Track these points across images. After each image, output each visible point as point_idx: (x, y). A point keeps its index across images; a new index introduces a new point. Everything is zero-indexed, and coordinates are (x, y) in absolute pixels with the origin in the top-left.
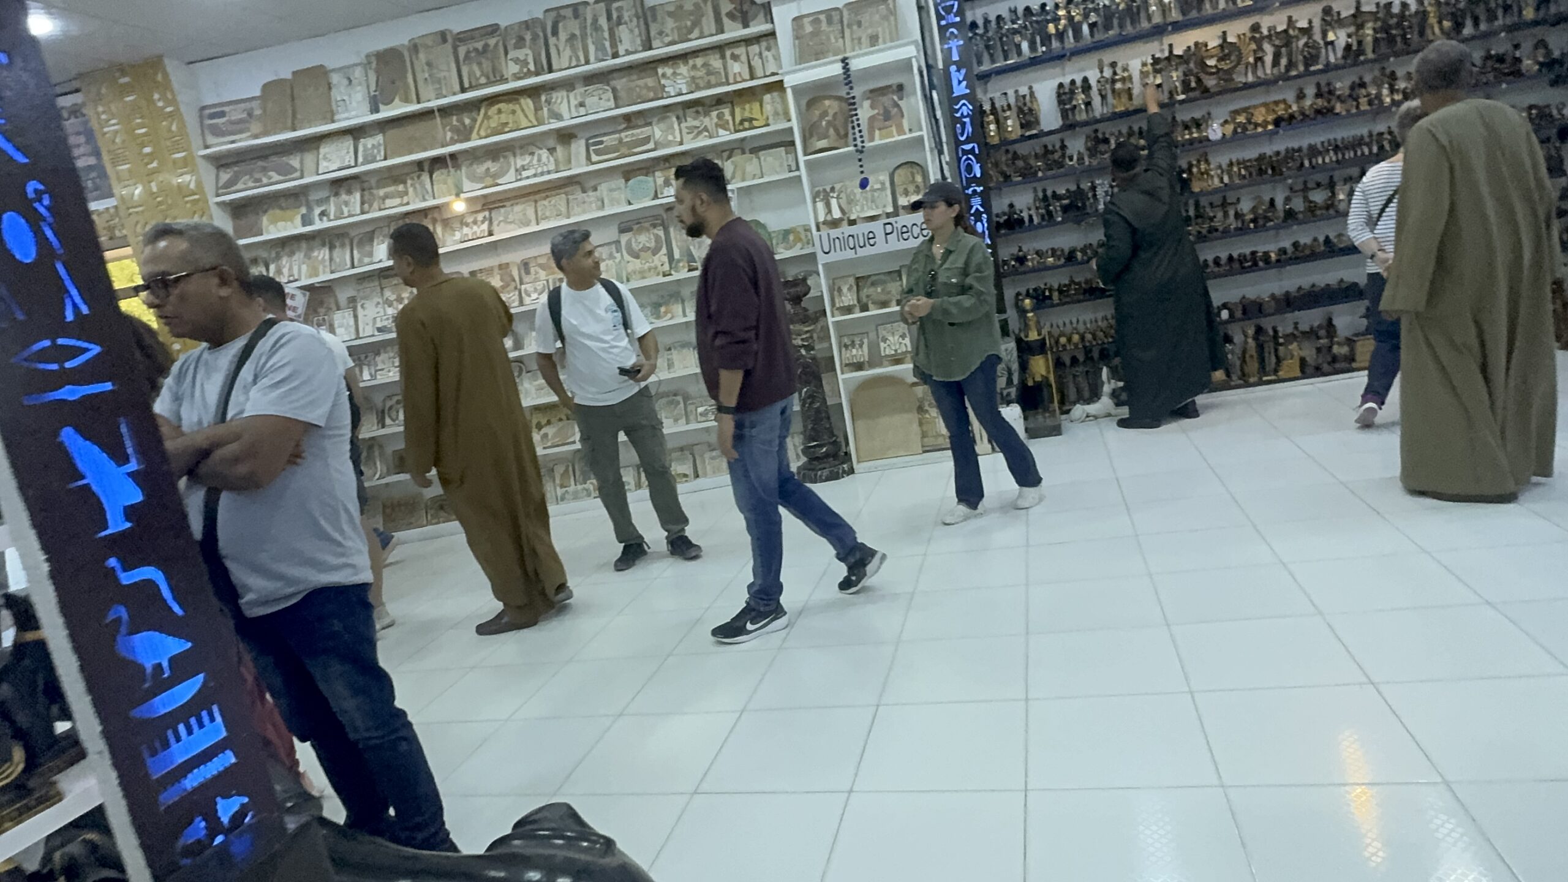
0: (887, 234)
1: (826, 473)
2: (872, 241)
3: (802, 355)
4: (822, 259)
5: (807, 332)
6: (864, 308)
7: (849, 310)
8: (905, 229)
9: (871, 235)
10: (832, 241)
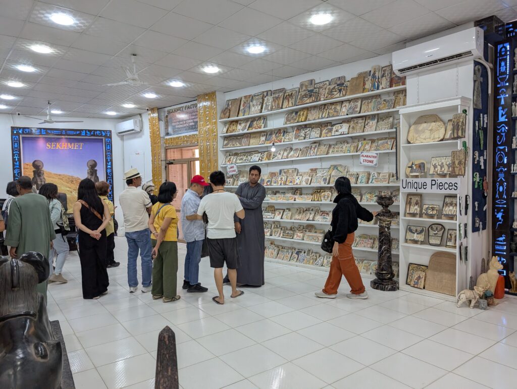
0: (432, 185)
1: (390, 287)
2: (425, 187)
3: (385, 231)
4: (402, 190)
5: (388, 221)
6: (421, 216)
7: (414, 215)
8: (441, 184)
9: (425, 184)
10: (407, 183)
